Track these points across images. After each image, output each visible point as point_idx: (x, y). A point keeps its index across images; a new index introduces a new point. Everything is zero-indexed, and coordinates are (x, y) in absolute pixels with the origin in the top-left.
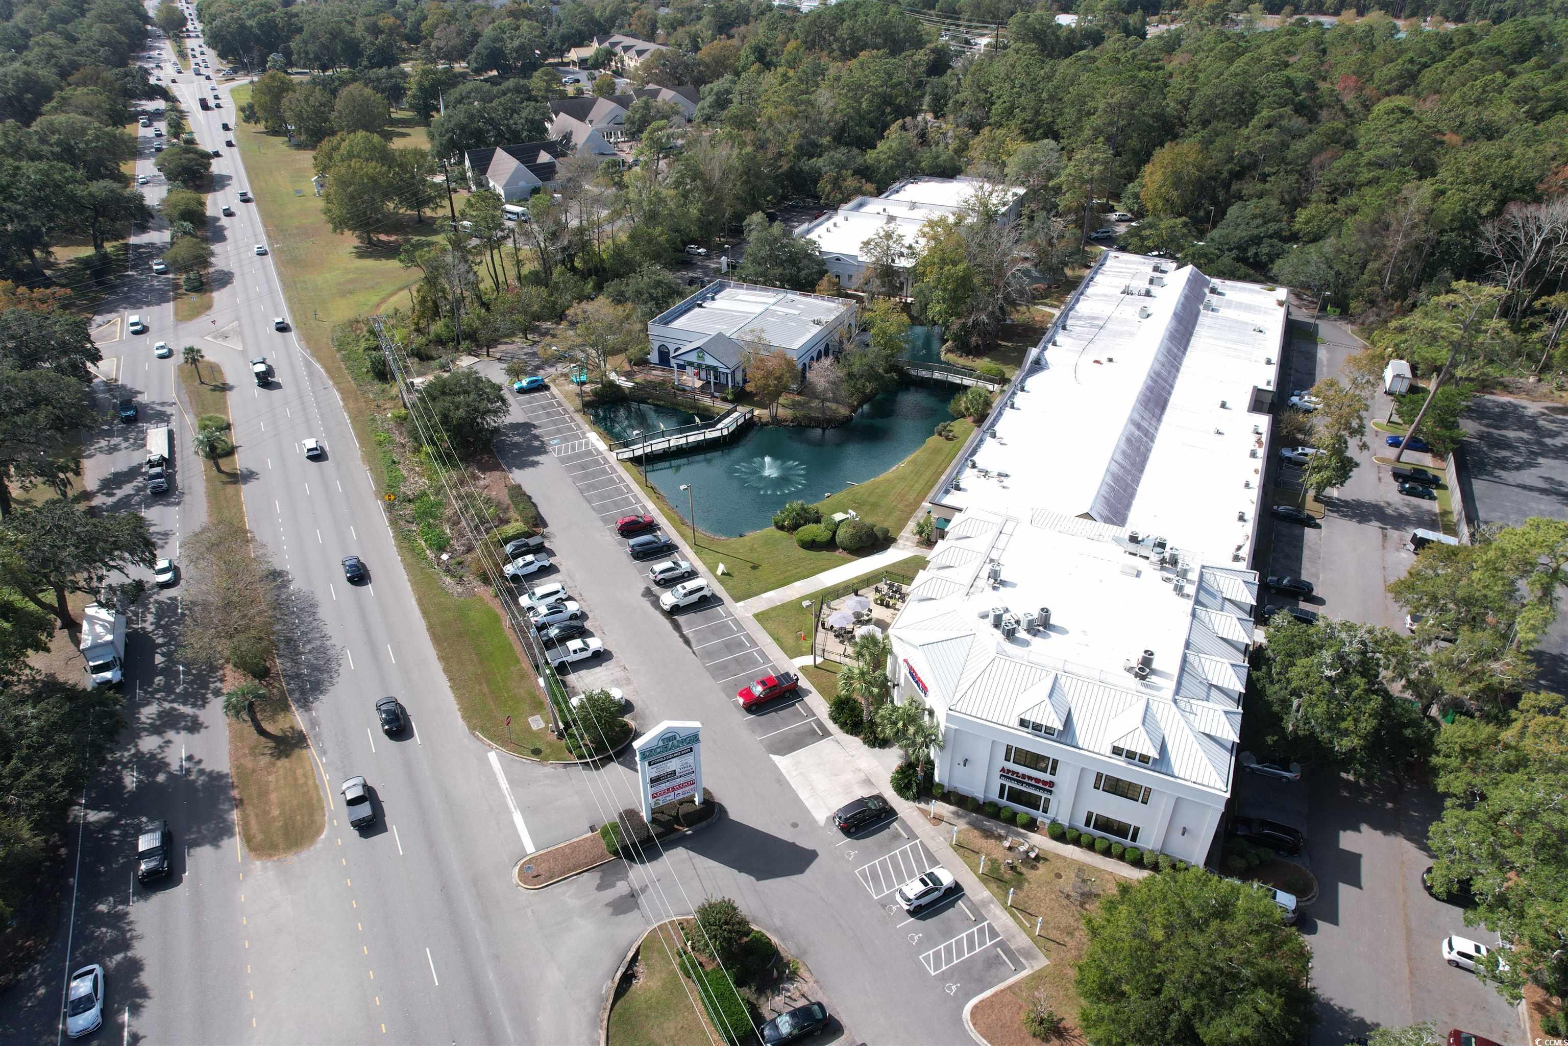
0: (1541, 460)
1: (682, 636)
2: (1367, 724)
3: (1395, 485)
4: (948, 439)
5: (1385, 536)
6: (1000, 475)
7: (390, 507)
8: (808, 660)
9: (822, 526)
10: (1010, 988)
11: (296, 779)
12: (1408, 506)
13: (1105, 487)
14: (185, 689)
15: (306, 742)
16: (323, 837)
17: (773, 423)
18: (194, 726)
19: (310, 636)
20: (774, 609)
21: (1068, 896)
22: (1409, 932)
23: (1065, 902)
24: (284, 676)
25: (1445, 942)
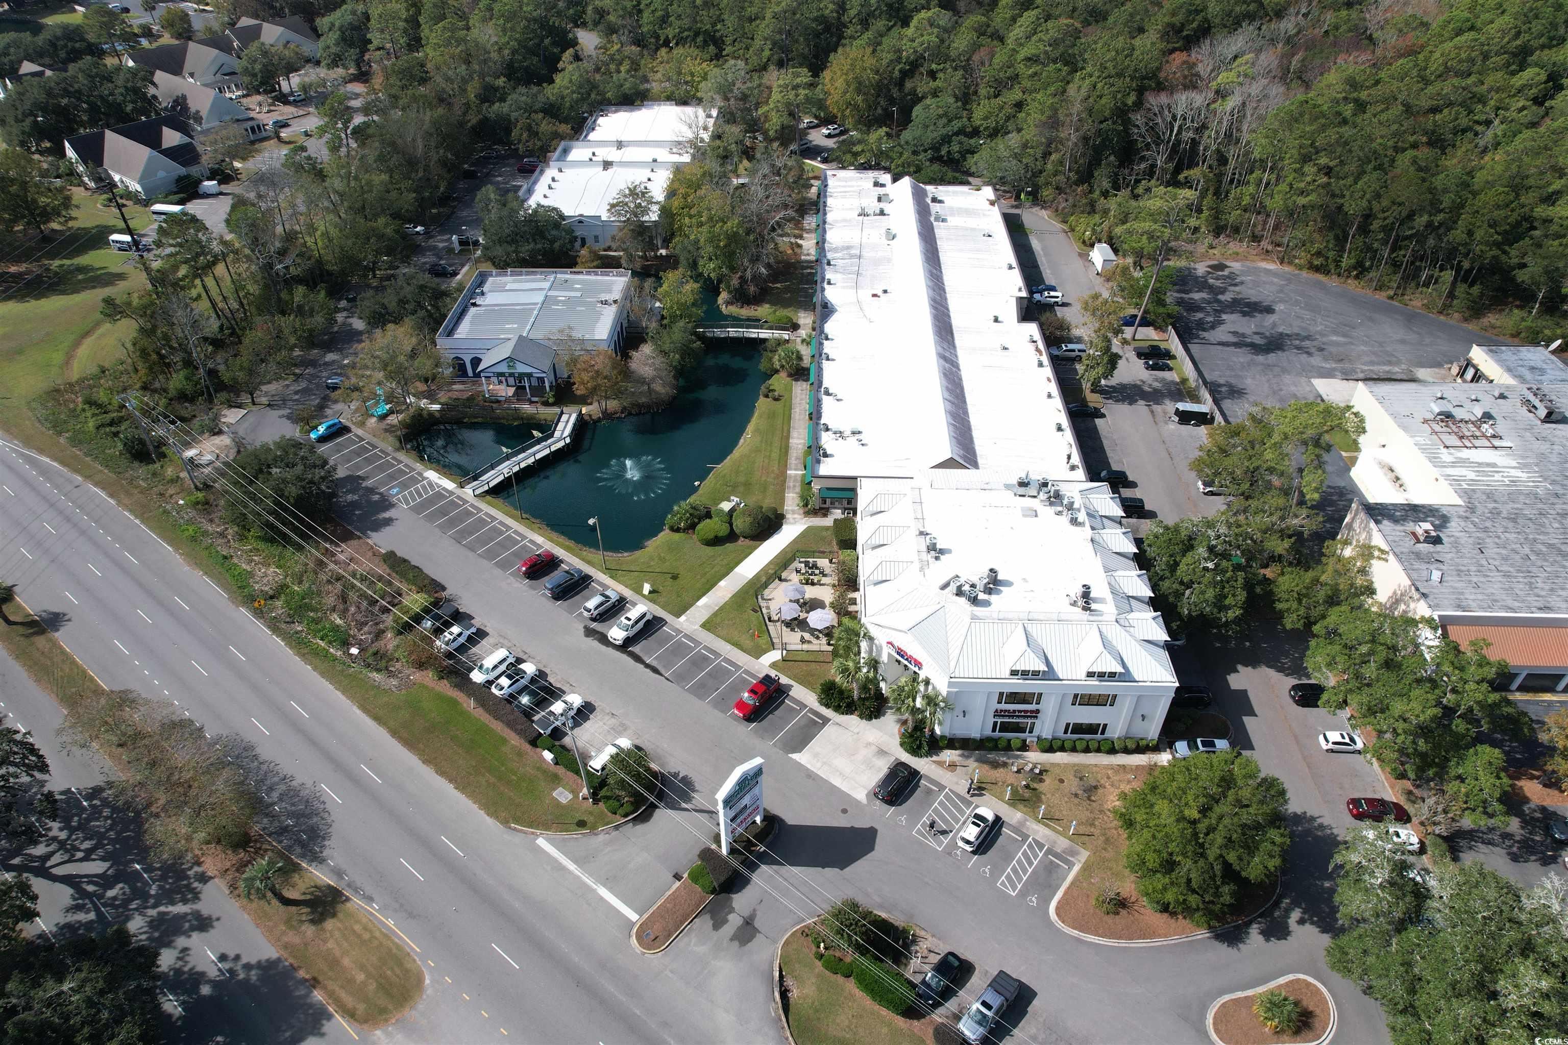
0: (1224, 317)
1: (647, 666)
2: (1242, 596)
3: (1141, 363)
4: (776, 399)
5: (1152, 412)
6: (854, 433)
7: (259, 613)
8: (775, 655)
9: (716, 519)
10: (1072, 883)
11: (359, 936)
12: (1156, 380)
13: (951, 428)
14: (160, 887)
15: (343, 894)
16: (427, 981)
17: (604, 418)
18: (203, 924)
19: (268, 782)
20: (715, 614)
21: (1076, 795)
22: (1296, 737)
23: (1076, 801)
24: (270, 835)
25: (1321, 738)
